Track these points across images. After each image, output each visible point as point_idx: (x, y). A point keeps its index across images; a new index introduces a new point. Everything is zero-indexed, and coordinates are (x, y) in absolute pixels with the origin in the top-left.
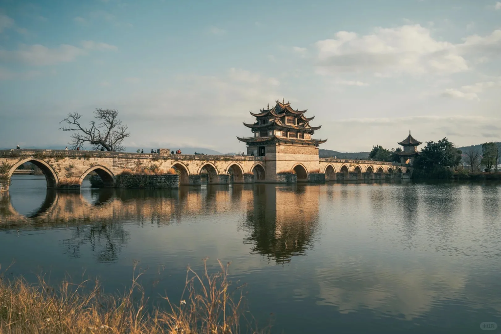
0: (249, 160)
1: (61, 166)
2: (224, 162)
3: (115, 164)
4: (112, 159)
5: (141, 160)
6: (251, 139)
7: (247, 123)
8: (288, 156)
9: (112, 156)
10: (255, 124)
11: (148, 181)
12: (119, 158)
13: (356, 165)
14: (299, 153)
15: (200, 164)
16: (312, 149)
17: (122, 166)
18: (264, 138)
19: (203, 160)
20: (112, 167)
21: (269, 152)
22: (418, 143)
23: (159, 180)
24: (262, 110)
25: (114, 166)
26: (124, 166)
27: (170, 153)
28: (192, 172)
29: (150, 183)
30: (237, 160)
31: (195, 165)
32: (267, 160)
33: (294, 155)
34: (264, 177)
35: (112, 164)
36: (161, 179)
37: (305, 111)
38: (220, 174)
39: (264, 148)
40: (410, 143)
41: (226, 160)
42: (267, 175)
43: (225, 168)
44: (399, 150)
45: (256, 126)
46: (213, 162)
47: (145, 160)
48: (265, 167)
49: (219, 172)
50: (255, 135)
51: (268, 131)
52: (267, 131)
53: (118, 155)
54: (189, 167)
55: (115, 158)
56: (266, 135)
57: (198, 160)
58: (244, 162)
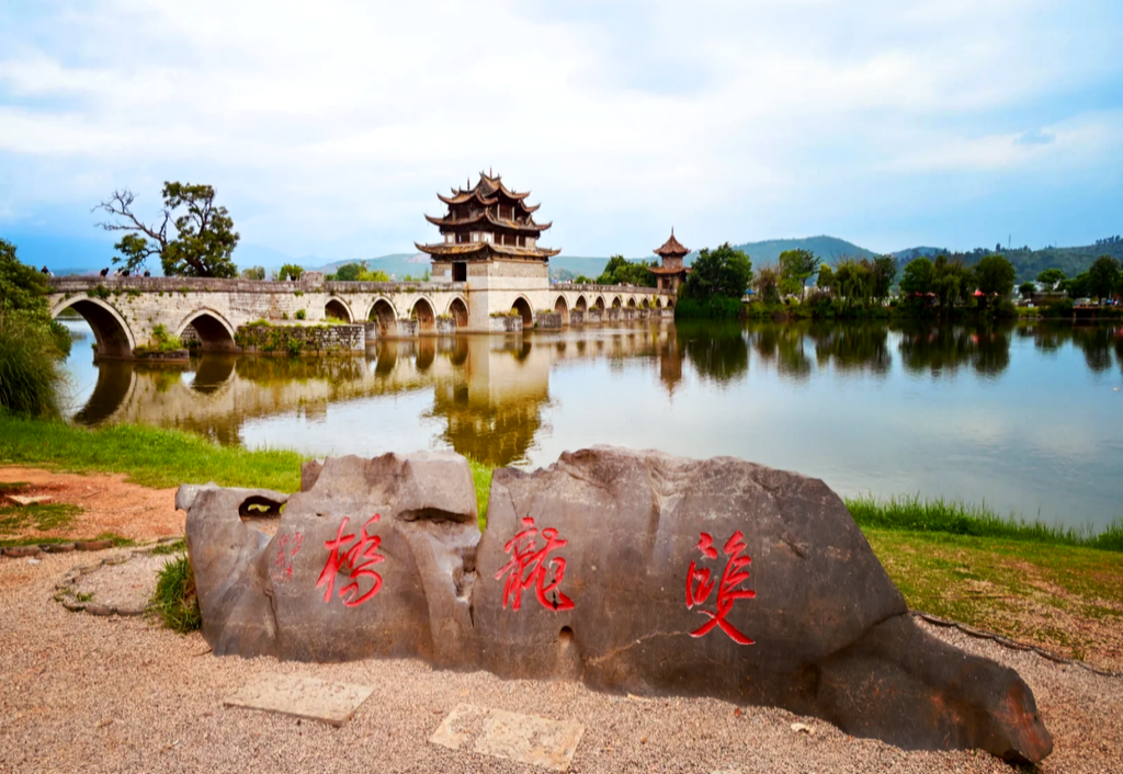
0: (444, 291)
1: (136, 311)
2: (406, 294)
3: (233, 305)
4: (226, 294)
5: (277, 296)
6: (439, 247)
7: (431, 215)
8: (504, 282)
9: (227, 287)
10: (445, 218)
11: (305, 338)
12: (239, 291)
13: (598, 294)
14: (520, 275)
15: (370, 299)
16: (538, 267)
17: (246, 307)
18: (465, 248)
19: (374, 292)
20: (229, 312)
21: (473, 273)
22: (685, 253)
23: (326, 337)
24: (458, 190)
25: (232, 308)
26: (249, 309)
27: (322, 279)
28: (357, 319)
29: (308, 343)
30: (425, 291)
31: (362, 302)
32: (470, 288)
33: (512, 278)
34: (465, 321)
35: (228, 305)
36: (330, 334)
37: (527, 195)
38: (400, 317)
39: (464, 266)
40: (673, 251)
41: (410, 291)
42: (471, 318)
43: (407, 307)
44: (655, 265)
45: (447, 222)
46: (389, 295)
47: (283, 296)
48: (468, 302)
49: (398, 314)
50: (446, 240)
51: (471, 234)
52: (468, 232)
53: (237, 285)
54: (353, 306)
55: (233, 291)
56: (467, 239)
57: (366, 292)
58: (435, 294)
